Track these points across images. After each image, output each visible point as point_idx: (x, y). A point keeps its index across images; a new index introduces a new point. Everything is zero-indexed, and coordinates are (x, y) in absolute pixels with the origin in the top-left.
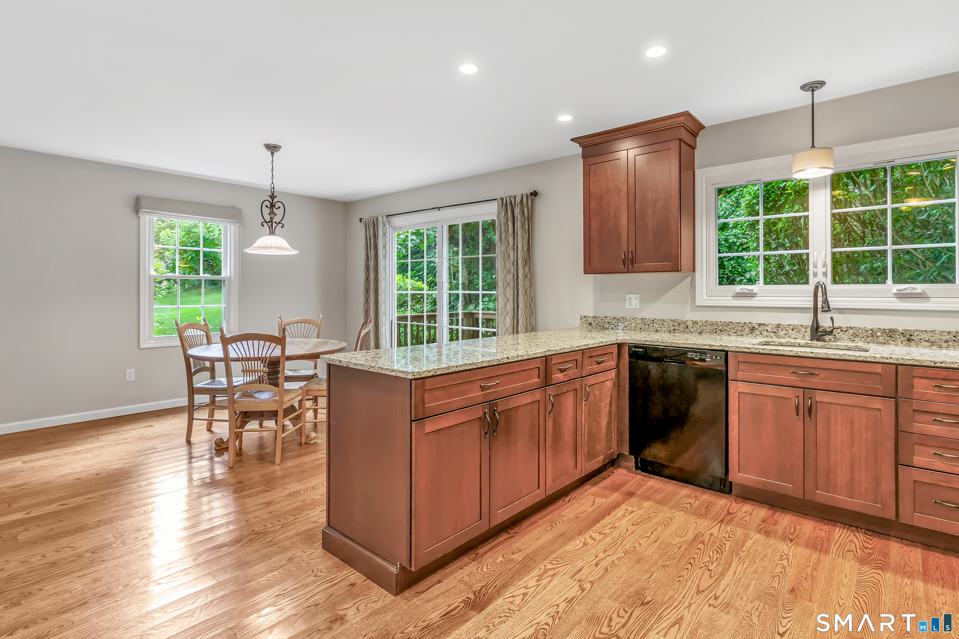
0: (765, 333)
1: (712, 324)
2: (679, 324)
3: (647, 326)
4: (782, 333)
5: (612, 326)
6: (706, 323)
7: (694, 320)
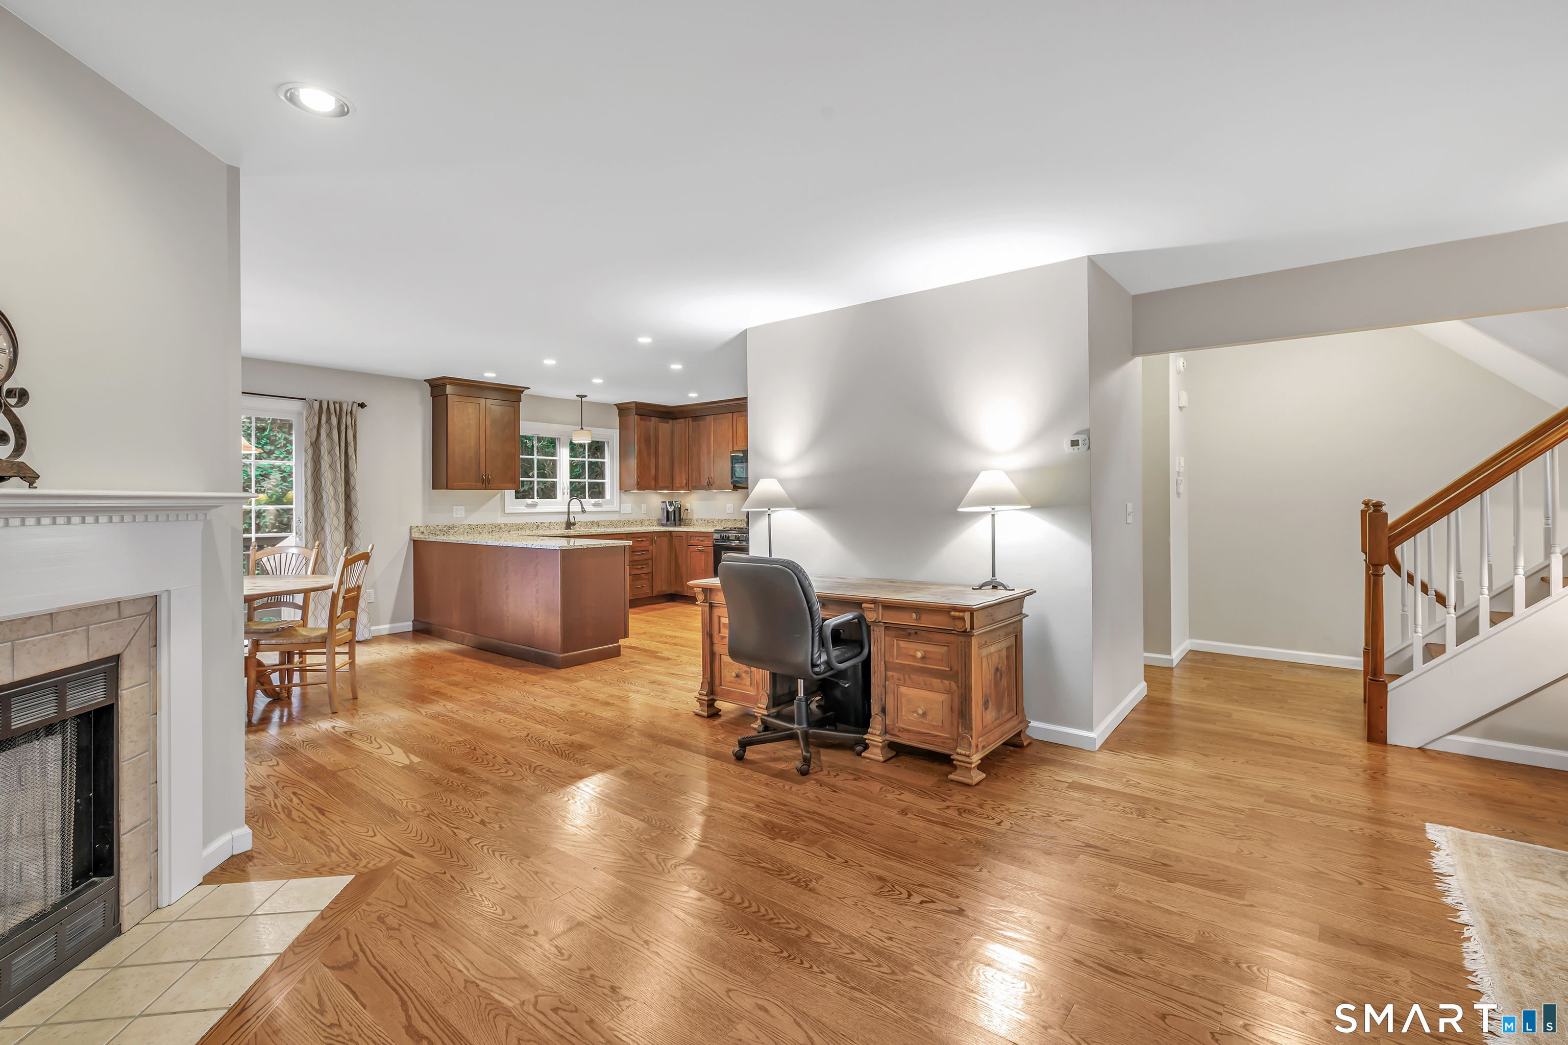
0: (544, 528)
1: (516, 525)
2: (495, 527)
3: (473, 530)
4: (551, 527)
5: (443, 533)
6: (512, 525)
7: (505, 523)
